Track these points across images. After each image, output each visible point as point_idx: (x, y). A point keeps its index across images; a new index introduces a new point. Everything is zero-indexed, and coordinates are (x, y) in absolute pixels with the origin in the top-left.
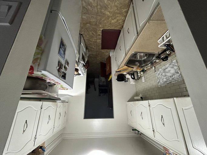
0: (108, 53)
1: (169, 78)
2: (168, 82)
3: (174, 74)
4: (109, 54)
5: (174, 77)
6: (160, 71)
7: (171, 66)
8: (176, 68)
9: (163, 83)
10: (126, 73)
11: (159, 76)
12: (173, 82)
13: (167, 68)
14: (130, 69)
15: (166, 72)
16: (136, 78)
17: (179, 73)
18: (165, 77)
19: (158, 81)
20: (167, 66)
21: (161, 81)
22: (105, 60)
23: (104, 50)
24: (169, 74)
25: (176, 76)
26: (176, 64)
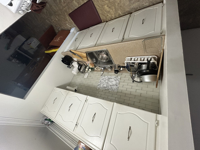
0: (70, 26)
1: (109, 86)
2: (106, 88)
3: (114, 85)
4: (71, 28)
5: (113, 87)
6: (105, 78)
7: (116, 79)
8: (117, 82)
9: (102, 87)
10: (76, 60)
11: (102, 81)
12: (110, 90)
13: (111, 79)
14: (85, 60)
15: (109, 81)
16: (81, 70)
17: (118, 86)
18: (106, 84)
19: (100, 83)
20: (113, 77)
21: (101, 85)
22: (60, 29)
23: (70, 19)
24: (110, 84)
25: (115, 87)
26: (119, 80)
